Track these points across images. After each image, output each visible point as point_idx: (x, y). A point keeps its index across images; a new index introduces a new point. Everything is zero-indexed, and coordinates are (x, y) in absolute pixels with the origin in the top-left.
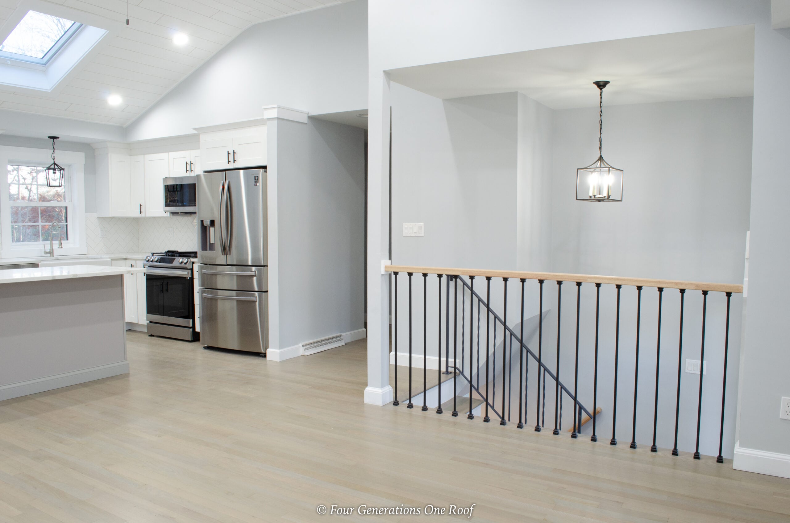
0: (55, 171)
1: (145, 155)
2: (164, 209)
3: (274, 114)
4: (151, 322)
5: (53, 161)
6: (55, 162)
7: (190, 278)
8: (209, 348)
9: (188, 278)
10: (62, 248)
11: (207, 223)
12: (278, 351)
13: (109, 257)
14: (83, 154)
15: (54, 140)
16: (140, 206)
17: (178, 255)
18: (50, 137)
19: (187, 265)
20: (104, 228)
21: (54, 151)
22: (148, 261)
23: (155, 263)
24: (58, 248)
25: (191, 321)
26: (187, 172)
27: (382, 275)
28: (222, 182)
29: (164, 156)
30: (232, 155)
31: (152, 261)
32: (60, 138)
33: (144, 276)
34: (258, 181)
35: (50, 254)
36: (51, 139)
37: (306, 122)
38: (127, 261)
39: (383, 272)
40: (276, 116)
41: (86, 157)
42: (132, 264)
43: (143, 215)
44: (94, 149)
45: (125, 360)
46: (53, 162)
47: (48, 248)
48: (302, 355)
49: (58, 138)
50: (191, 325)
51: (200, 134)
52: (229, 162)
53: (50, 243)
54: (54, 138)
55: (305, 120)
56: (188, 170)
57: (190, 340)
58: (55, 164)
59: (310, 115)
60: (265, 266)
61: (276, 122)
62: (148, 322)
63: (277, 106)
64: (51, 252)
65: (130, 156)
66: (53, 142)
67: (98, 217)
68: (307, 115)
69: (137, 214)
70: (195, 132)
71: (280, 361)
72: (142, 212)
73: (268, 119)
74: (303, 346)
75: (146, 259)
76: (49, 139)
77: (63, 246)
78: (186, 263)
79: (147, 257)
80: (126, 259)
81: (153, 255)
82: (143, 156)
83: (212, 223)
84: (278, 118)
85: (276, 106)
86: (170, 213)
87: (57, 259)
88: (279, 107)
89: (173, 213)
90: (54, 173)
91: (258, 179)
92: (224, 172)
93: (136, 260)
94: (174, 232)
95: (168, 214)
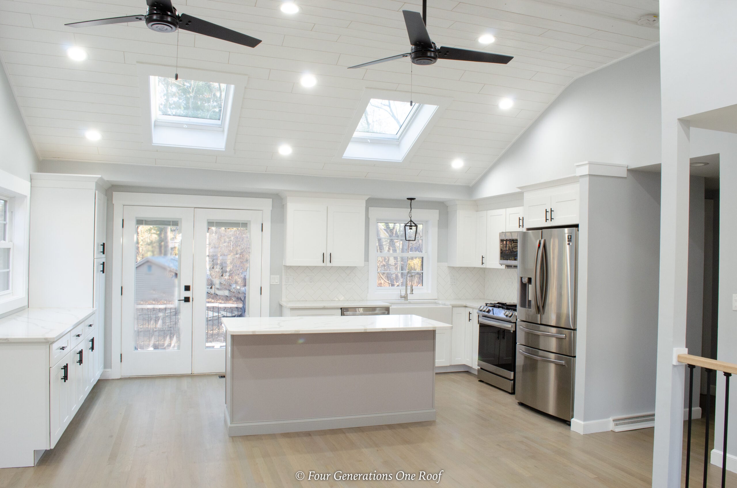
0: (411, 227)
1: (488, 211)
2: (499, 261)
3: (585, 170)
4: (481, 368)
5: (410, 218)
6: (412, 220)
7: (513, 331)
8: (521, 404)
9: (512, 332)
10: (413, 294)
11: (525, 280)
12: (582, 423)
13: (450, 304)
14: (437, 211)
15: (411, 201)
16: (482, 257)
17: (506, 307)
18: (408, 199)
19: (510, 319)
20: (454, 276)
21: (411, 210)
22: (481, 311)
23: (487, 313)
24: (410, 294)
25: (512, 373)
26: (519, 227)
27: (674, 366)
28: (539, 240)
29: (502, 211)
30: (549, 213)
31: (484, 311)
32: (416, 199)
33: (478, 324)
34: (571, 240)
35: (405, 298)
36: (410, 200)
37: (625, 176)
38: (467, 308)
39: (675, 362)
40: (587, 173)
41: (440, 214)
42: (469, 312)
43: (484, 266)
44: (447, 206)
45: (432, 408)
46: (410, 220)
47: (403, 293)
48: (612, 430)
49: (415, 199)
50: (512, 378)
51: (524, 192)
52: (547, 220)
53: (405, 288)
54: (411, 199)
55: (624, 174)
56: (520, 225)
57: (510, 392)
58: (411, 221)
59: (629, 168)
60: (575, 330)
61: (587, 179)
62: (479, 368)
63: (588, 163)
64: (406, 297)
65: (477, 211)
66: (411, 202)
67: (448, 267)
68: (626, 169)
69: (479, 265)
70: (519, 190)
71: (583, 435)
72: (484, 263)
73: (580, 176)
74: (614, 420)
75: (479, 309)
76: (408, 200)
77: (413, 292)
78: (510, 317)
79: (481, 307)
80: (466, 307)
81: (486, 305)
82: (486, 211)
83: (530, 280)
84: (590, 175)
85: (586, 162)
86: (505, 265)
87: (410, 303)
88: (590, 164)
89: (508, 266)
90: (411, 229)
91: (571, 238)
92: (541, 230)
93: (473, 308)
94: (512, 283)
95: (503, 267)
